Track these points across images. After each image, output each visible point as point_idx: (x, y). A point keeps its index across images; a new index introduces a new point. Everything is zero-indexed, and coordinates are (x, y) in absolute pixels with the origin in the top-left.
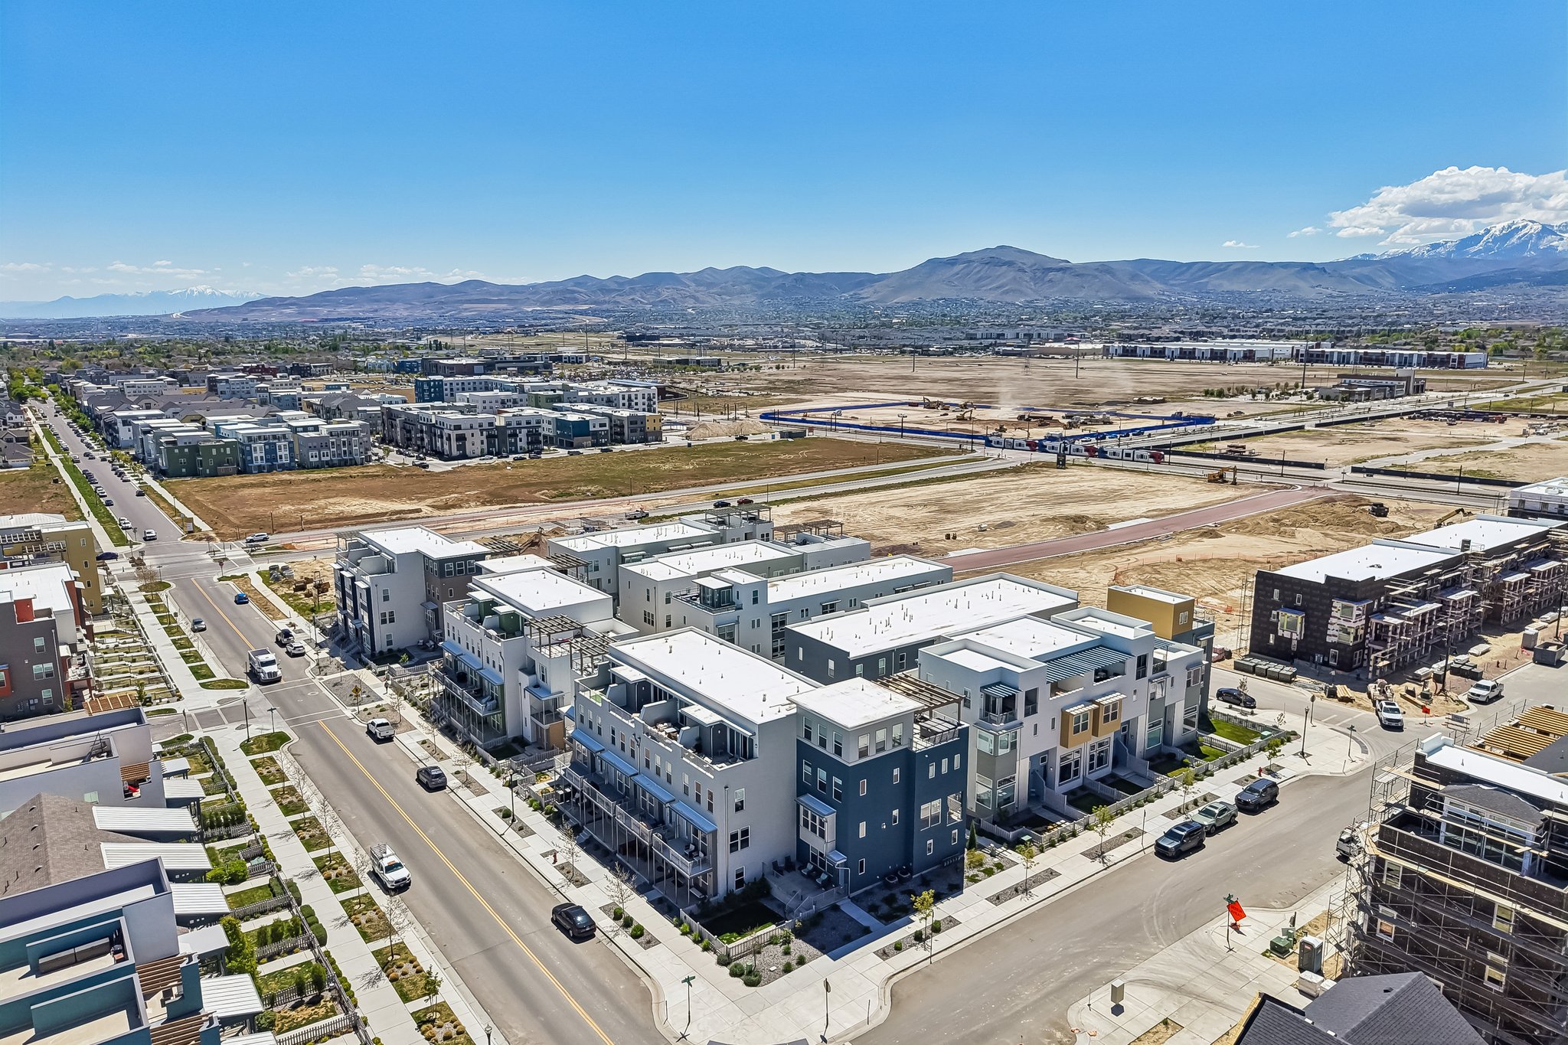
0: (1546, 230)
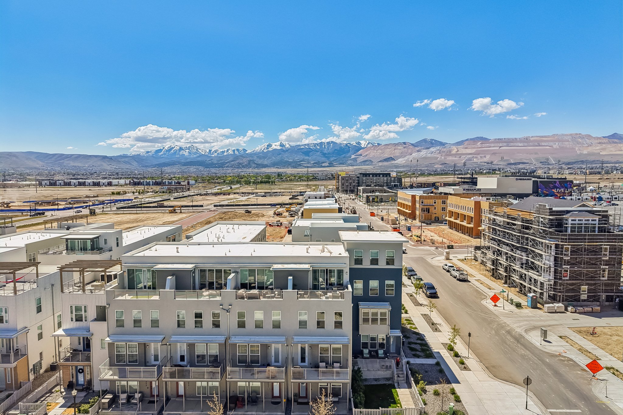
0: (181, 149)
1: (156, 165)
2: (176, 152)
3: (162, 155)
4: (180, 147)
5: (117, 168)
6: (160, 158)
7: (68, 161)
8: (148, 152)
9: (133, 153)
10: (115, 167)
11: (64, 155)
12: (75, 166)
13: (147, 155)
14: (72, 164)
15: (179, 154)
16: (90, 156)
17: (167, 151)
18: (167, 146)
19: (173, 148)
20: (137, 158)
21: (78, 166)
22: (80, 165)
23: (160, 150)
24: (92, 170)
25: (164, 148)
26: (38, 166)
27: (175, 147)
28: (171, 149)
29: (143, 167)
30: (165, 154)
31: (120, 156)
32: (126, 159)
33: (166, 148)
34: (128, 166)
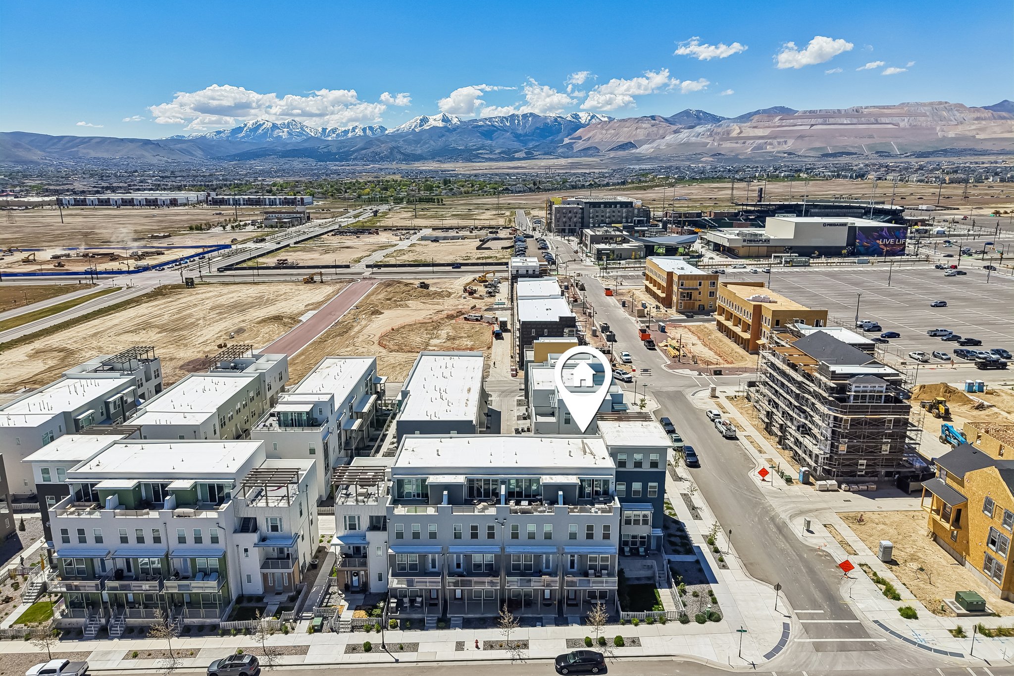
0: (275, 127)
1: (235, 155)
2: (266, 133)
3: (243, 137)
4: (273, 124)
5: (169, 160)
6: (241, 143)
7: (84, 148)
8: (219, 132)
9: (194, 134)
10: (166, 159)
11: (74, 138)
12: (99, 158)
13: (218, 136)
14: (93, 154)
15: (271, 135)
16: (122, 140)
17: (251, 130)
18: (251, 122)
19: (261, 125)
20: (201, 143)
21: (104, 159)
22: (106, 155)
23: (240, 129)
24: (128, 164)
25: (246, 125)
26: (35, 158)
27: (264, 123)
28: (258, 126)
29: (214, 159)
30: (247, 136)
31: (173, 140)
32: (184, 146)
33: (250, 125)
34: (187, 158)
